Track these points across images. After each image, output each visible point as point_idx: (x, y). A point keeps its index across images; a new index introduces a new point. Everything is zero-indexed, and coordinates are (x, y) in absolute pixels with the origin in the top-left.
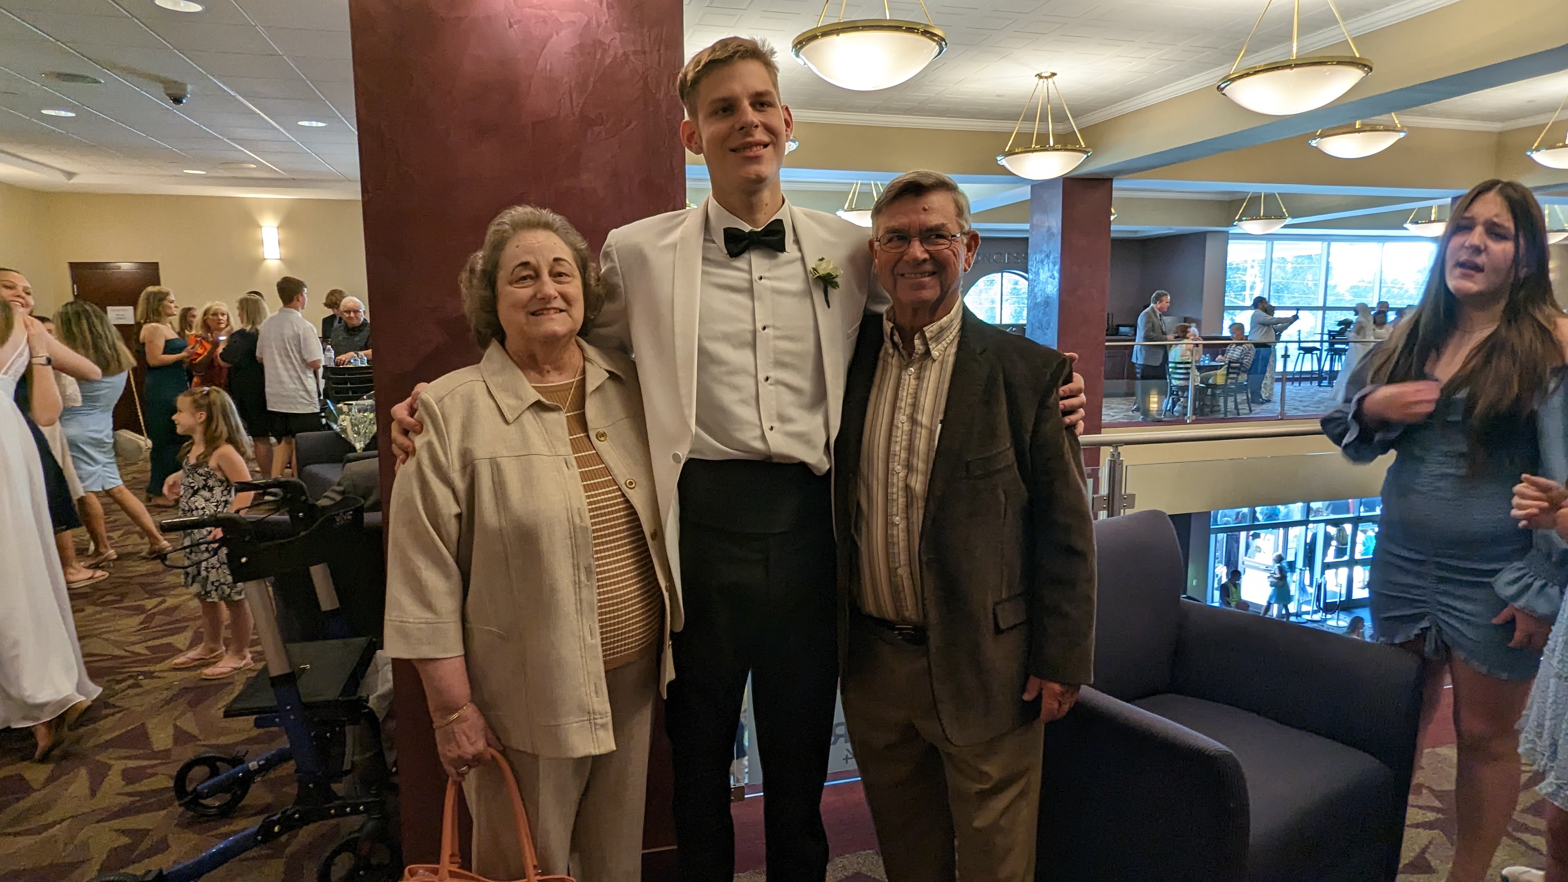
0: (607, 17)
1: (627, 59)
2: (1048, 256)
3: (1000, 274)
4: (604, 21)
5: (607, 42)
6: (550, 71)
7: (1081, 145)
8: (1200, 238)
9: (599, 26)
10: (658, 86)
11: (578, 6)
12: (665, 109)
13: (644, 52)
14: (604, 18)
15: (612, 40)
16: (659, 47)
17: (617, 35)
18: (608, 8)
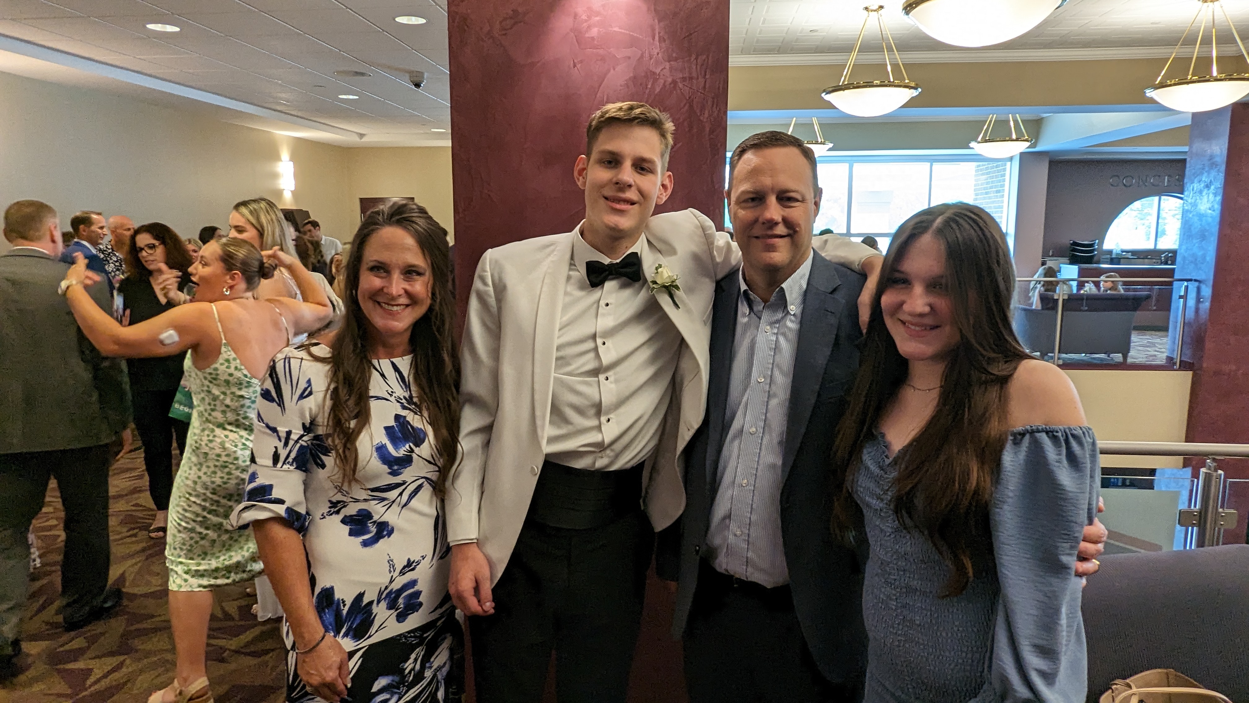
0: (658, 50)
1: (675, 86)
2: (1208, 186)
4: (656, 53)
5: (658, 72)
9: (651, 59)
10: (703, 109)
11: (633, 42)
12: (708, 129)
13: (691, 78)
14: (655, 52)
15: (662, 69)
16: (705, 72)
17: (667, 65)
18: (660, 42)
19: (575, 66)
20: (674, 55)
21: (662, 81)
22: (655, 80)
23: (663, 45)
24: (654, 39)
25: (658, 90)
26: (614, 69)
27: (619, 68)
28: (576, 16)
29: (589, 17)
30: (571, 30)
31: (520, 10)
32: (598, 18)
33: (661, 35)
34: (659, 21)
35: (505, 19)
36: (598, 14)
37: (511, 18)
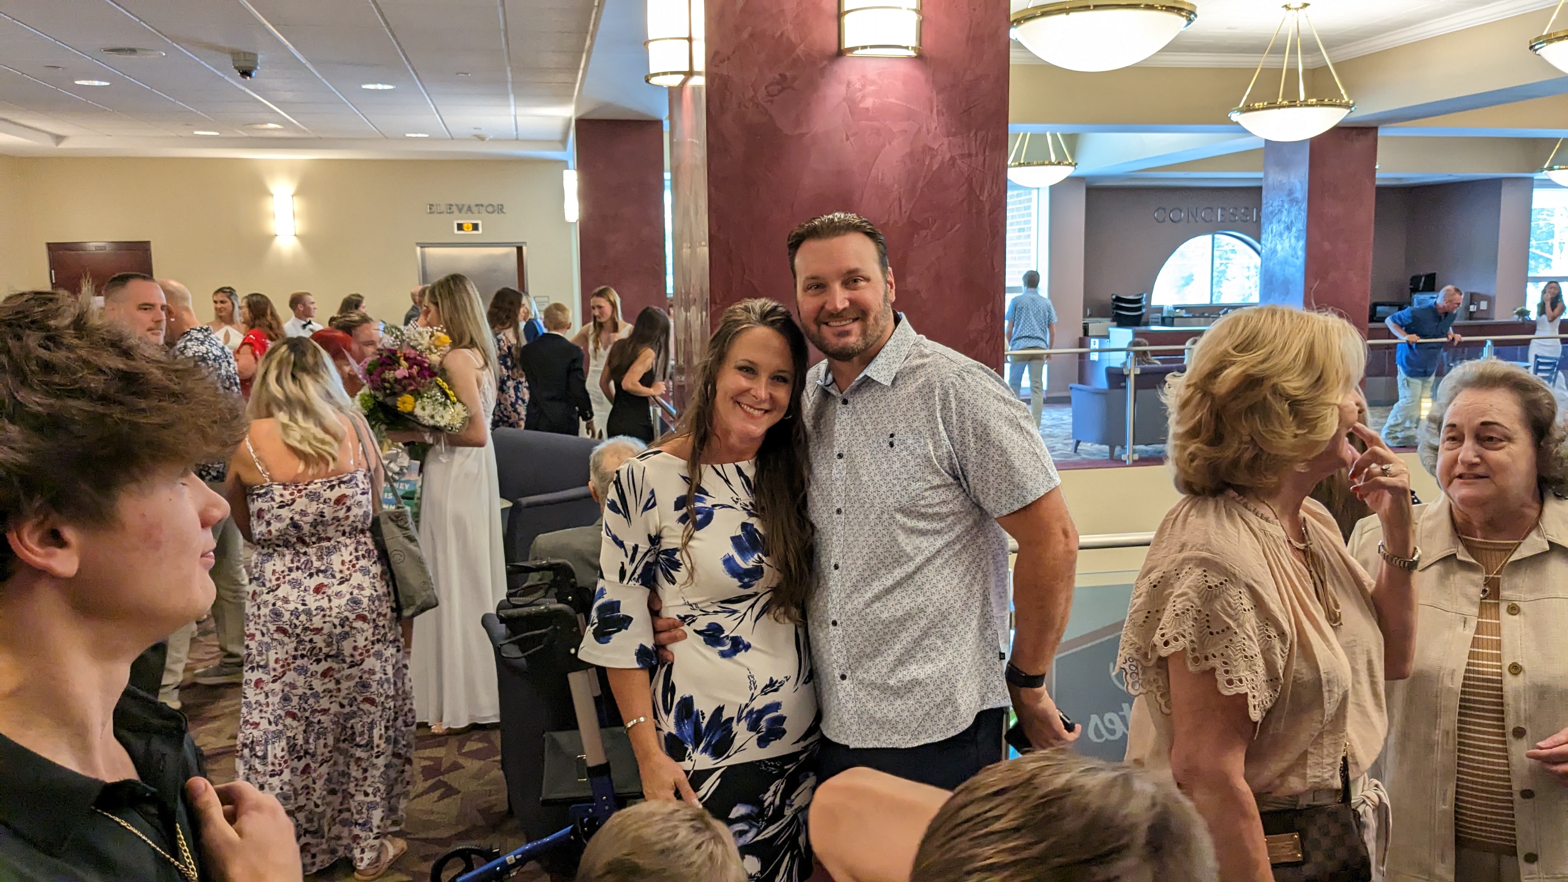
0: (936, 124)
1: (954, 163)
2: (1289, 228)
3: (1209, 237)
4: (933, 128)
5: (935, 147)
6: (882, 179)
7: (1342, 97)
8: (1493, 186)
9: (928, 133)
10: (982, 189)
11: (910, 115)
12: (987, 208)
13: (970, 155)
14: (934, 125)
15: (940, 145)
16: (985, 149)
17: (946, 141)
18: (938, 115)
19: (847, 139)
20: (953, 130)
21: (939, 158)
22: (933, 157)
23: (942, 119)
24: (932, 112)
25: (935, 167)
26: (890, 144)
27: (894, 143)
28: (849, 84)
29: (864, 86)
30: (844, 100)
31: (788, 74)
32: (872, 88)
33: (939, 108)
34: (937, 94)
35: (771, 84)
36: (873, 83)
37: (778, 83)
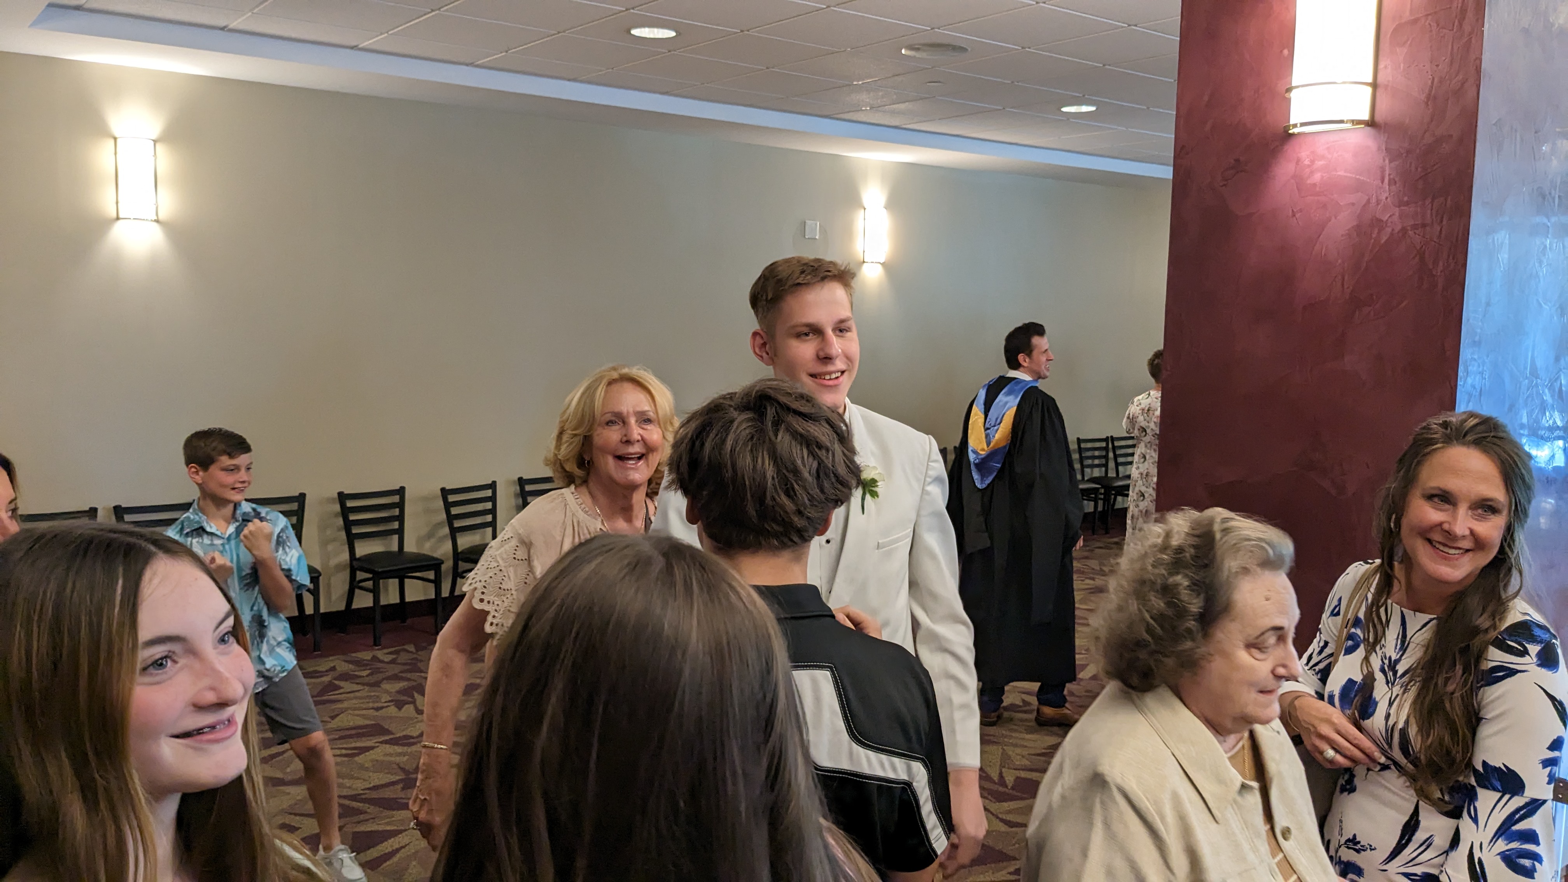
0: (1387, 194)
1: (1406, 233)
4: (1384, 198)
5: (1385, 219)
6: (1325, 255)
9: (1378, 204)
10: (1436, 261)
11: (1359, 187)
12: (1442, 284)
13: (1424, 226)
14: (1384, 196)
15: (1390, 216)
16: (1442, 218)
17: (1397, 211)
18: (1389, 185)
19: (1293, 216)
20: (1406, 199)
21: (1389, 230)
22: (1381, 229)
23: (1393, 188)
24: (1383, 182)
25: (1384, 239)
26: (1336, 218)
27: (1341, 216)
28: (1298, 161)
29: (1313, 162)
30: (1292, 177)
31: (1242, 158)
32: (1322, 163)
33: (1392, 177)
34: (1390, 162)
35: (1227, 170)
36: (1322, 158)
37: (1232, 168)
